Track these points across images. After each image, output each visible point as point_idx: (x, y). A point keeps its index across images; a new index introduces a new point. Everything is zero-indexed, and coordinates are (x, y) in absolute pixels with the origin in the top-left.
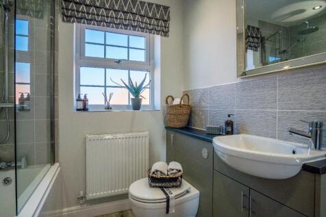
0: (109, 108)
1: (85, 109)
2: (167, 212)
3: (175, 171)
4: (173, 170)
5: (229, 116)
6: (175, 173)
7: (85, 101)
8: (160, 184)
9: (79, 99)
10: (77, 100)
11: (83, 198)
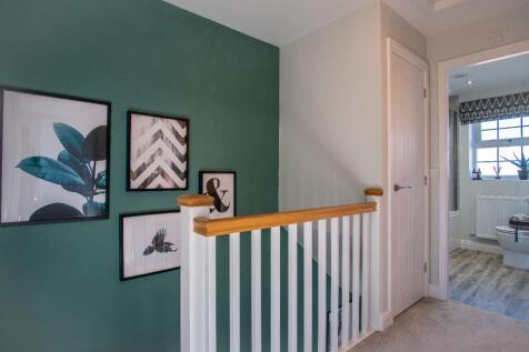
0: (498, 178)
1: (479, 178)
2: (516, 241)
7: (479, 173)
8: (516, 226)
9: (474, 172)
11: (474, 235)
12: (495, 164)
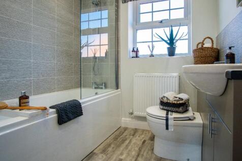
0: (152, 56)
1: (137, 57)
2: (167, 128)
3: (178, 99)
4: (177, 98)
5: (230, 48)
6: (178, 101)
7: (137, 52)
8: (166, 108)
9: (133, 51)
10: (132, 51)
11: (132, 114)
12: (150, 44)
